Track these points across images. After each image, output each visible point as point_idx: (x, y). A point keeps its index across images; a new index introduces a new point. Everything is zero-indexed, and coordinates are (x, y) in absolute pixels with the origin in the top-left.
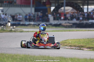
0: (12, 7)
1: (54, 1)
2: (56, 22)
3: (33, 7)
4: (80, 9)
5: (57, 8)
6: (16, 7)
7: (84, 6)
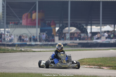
0: (18, 28)
1: (58, 22)
3: (39, 27)
4: (84, 30)
5: (62, 29)
6: (22, 28)
7: (87, 26)
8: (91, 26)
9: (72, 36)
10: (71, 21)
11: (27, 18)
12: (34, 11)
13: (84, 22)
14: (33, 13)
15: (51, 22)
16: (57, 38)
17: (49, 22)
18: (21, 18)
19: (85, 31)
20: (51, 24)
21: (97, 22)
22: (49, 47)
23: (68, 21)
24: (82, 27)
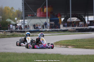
0: (33, 19)
1: (64, 14)
2: (65, 28)
3: (48, 18)
4: (82, 19)
5: (66, 19)
6: (36, 19)
7: (85, 16)
8: (88, 16)
10: (72, 13)
11: (40, 11)
12: (45, 6)
13: (83, 13)
14: (45, 8)
15: (58, 14)
16: (61, 26)
17: (57, 14)
18: (36, 11)
20: (58, 15)
21: (91, 13)
22: (54, 32)
23: (70, 13)
24: (81, 17)
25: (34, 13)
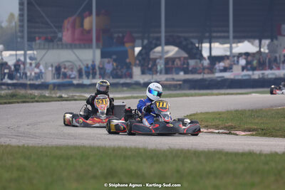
0: (53, 48)
1: (140, 35)
3: (98, 47)
4: (195, 51)
5: (147, 49)
6: (62, 48)
7: (202, 43)
8: (210, 43)
9: (170, 65)
10: (166, 32)
11: (73, 27)
12: (87, 13)
13: (195, 34)
15: (123, 37)
16: (137, 71)
17: (121, 35)
18: (60, 28)
19: (197, 54)
20: (125, 40)
23: (160, 32)
24: (190, 46)
25: (55, 33)
